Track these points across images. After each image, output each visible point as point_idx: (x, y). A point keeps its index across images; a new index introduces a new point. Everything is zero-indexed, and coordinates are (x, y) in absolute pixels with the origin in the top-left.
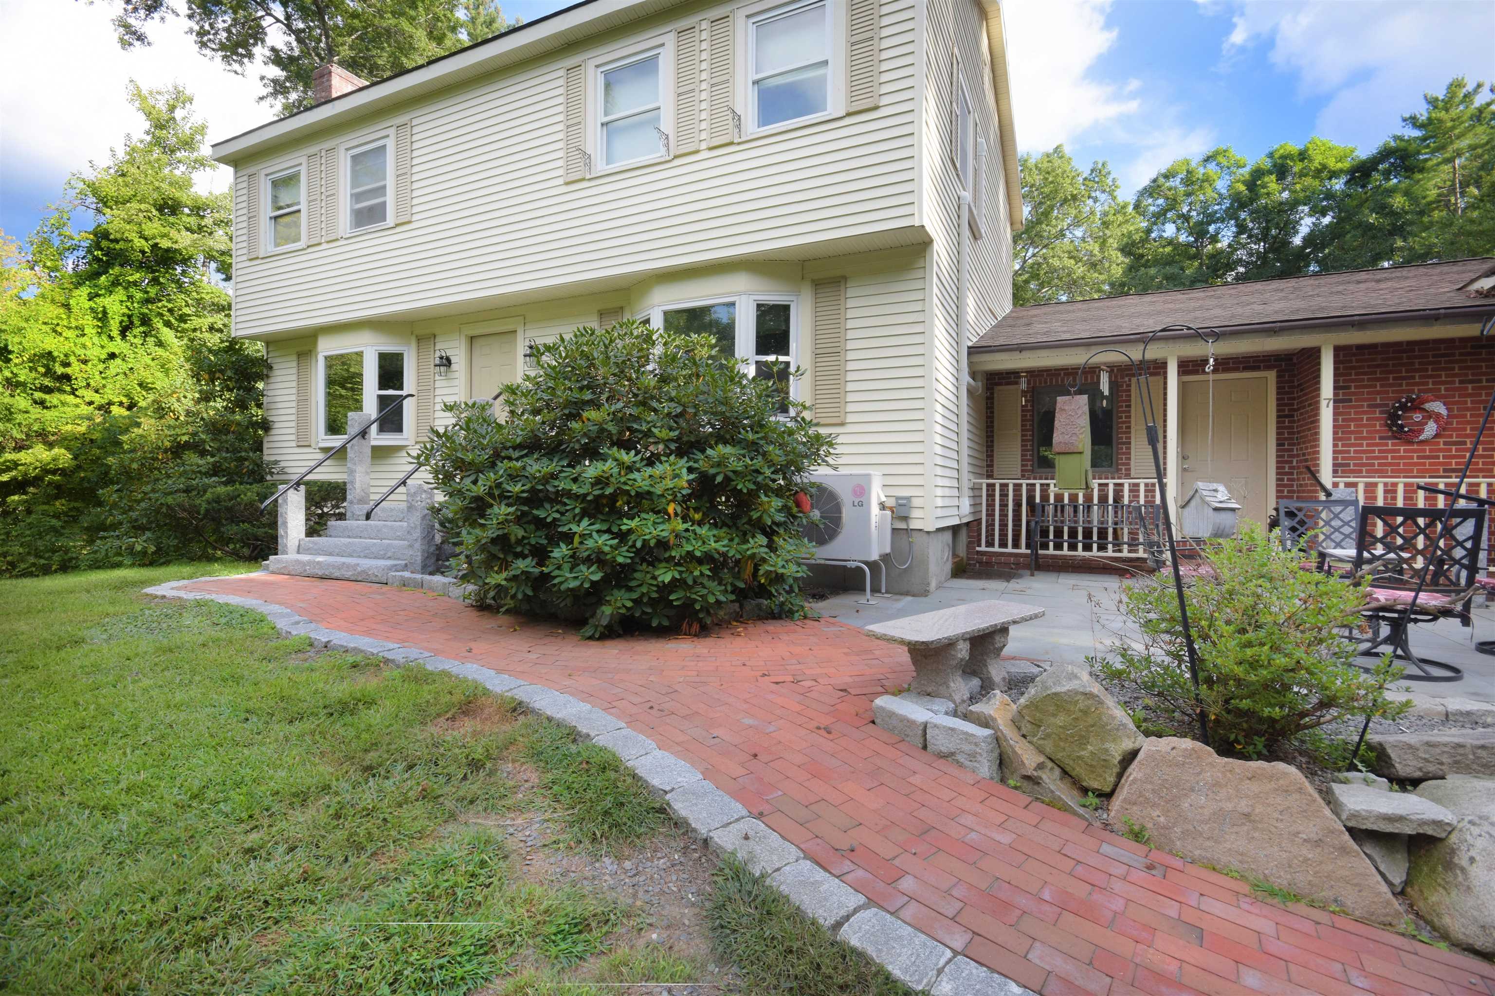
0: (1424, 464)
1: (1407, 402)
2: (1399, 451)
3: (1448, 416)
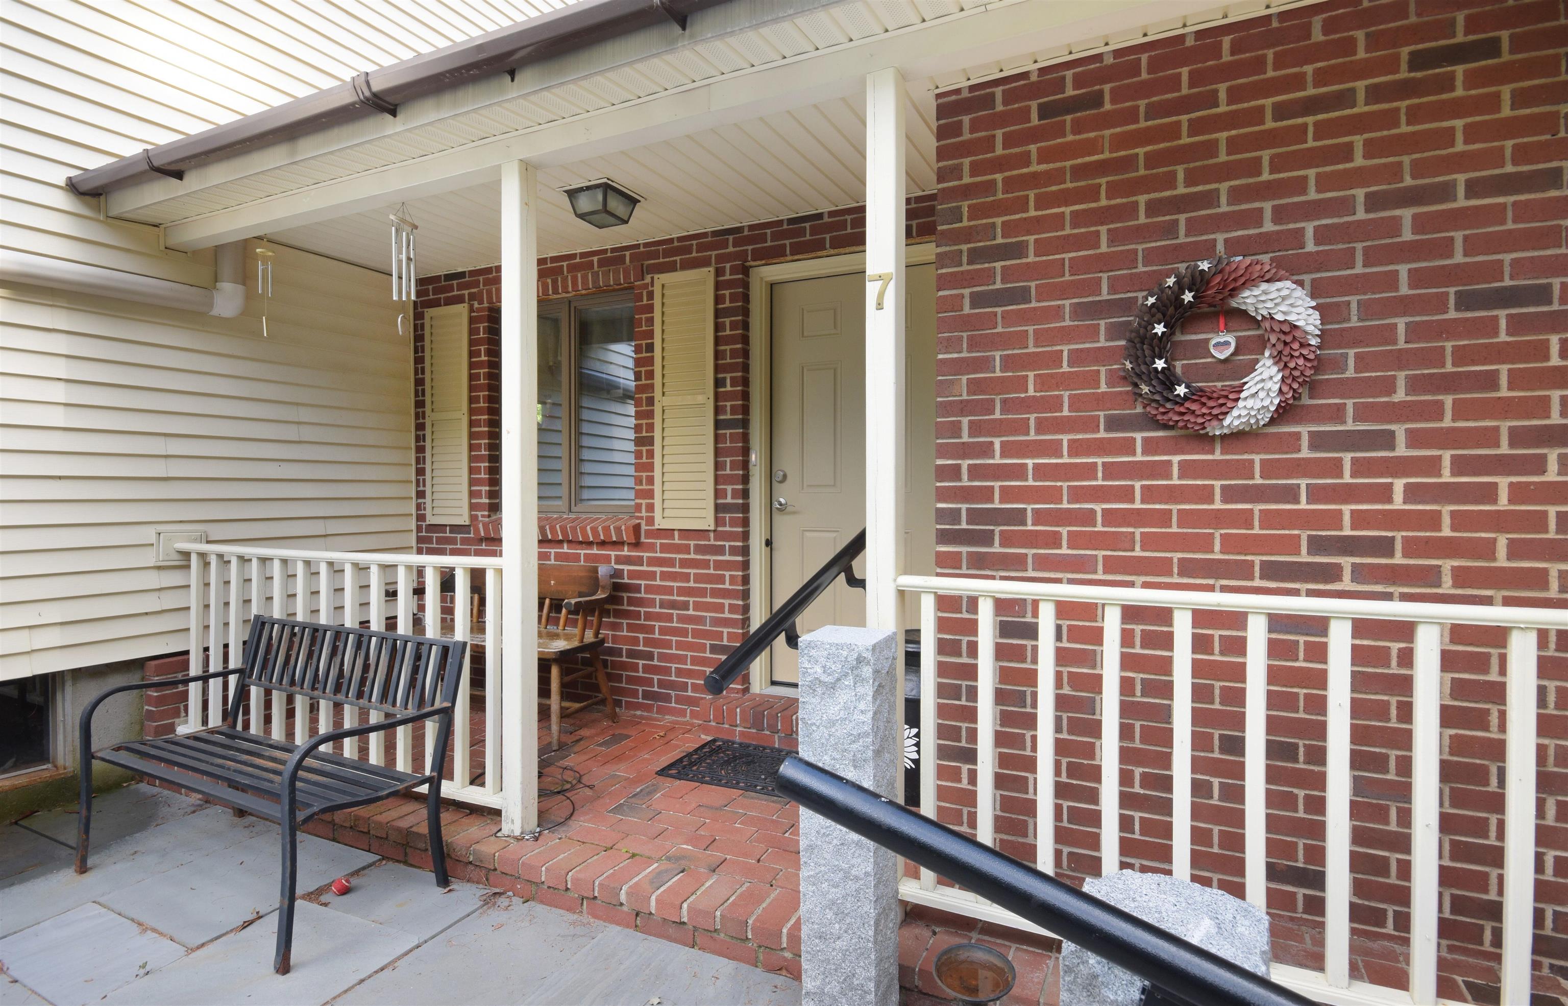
0: (1245, 519)
1: (1181, 287)
2: (1163, 470)
3: (1323, 335)
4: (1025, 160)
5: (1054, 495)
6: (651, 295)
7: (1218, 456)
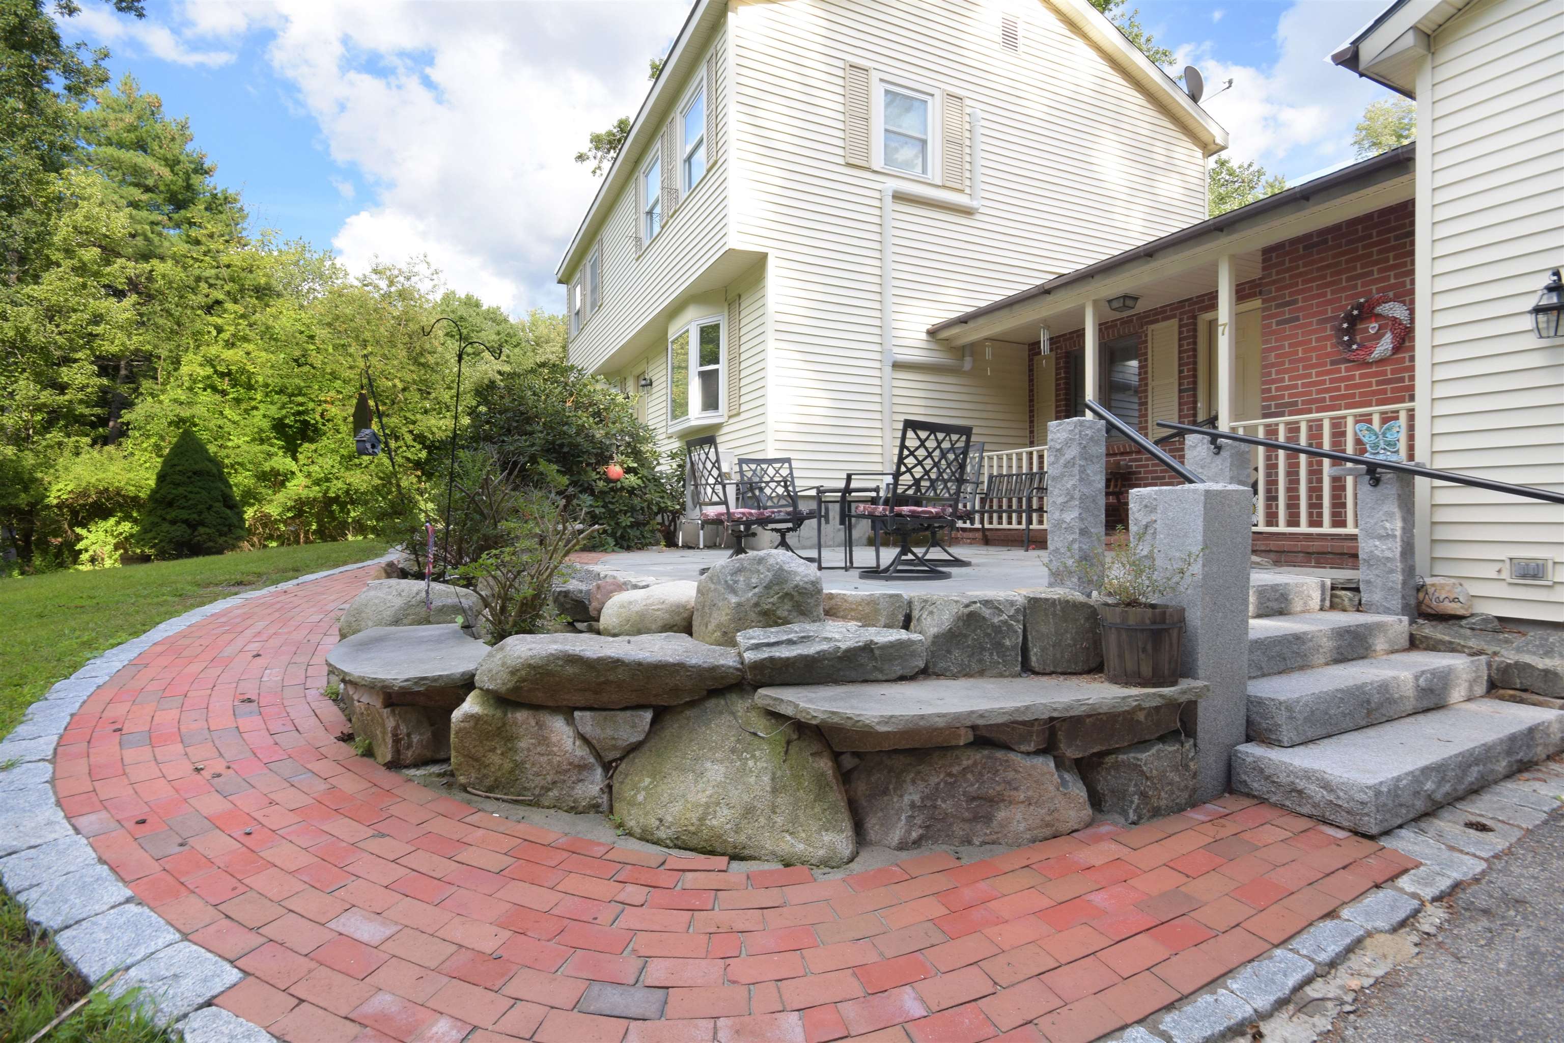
3: (1411, 319)
4: (1297, 267)
5: (1309, 393)
6: (1146, 336)
7: (1374, 369)
